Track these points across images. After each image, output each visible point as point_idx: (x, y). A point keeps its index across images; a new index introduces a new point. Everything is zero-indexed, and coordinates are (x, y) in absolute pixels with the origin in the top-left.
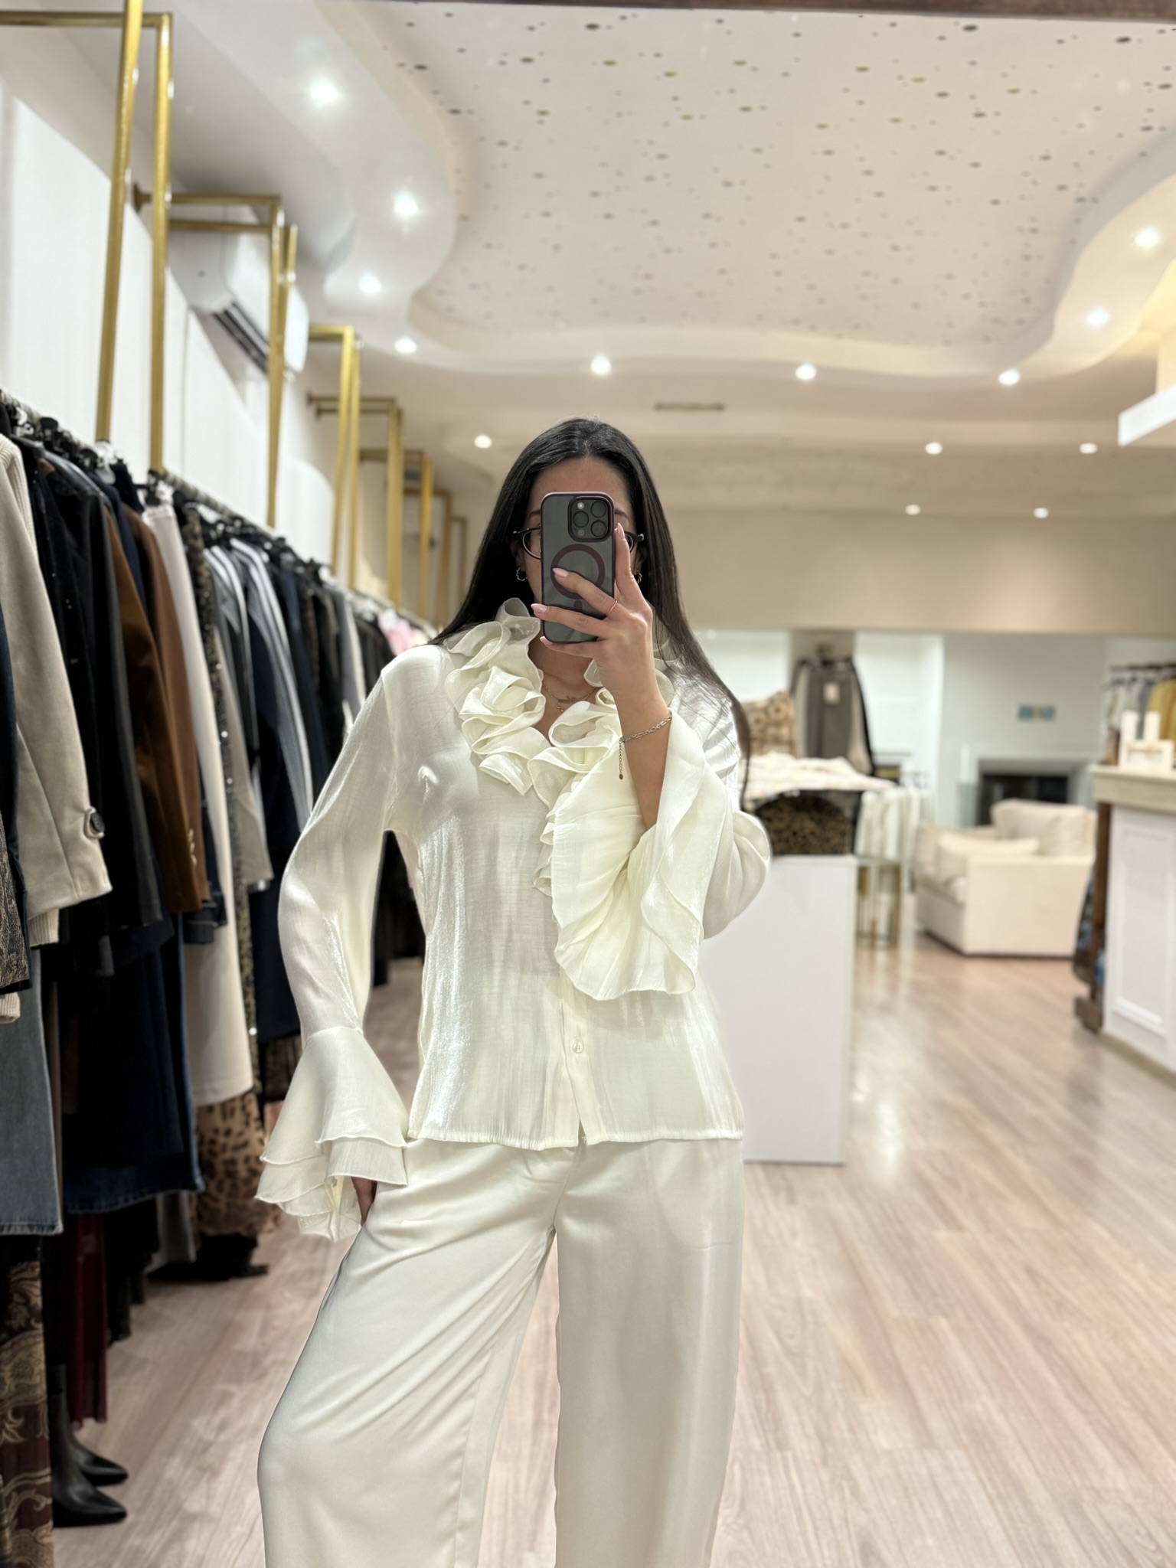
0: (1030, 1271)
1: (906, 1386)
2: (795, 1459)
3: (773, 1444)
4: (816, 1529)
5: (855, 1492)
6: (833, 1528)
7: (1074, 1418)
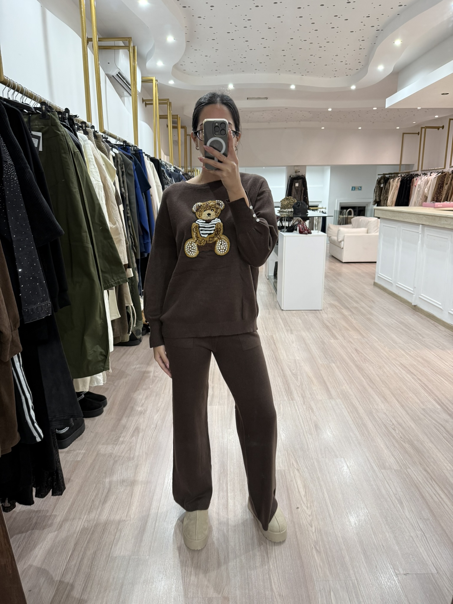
0: (356, 350)
1: (325, 382)
2: (296, 403)
3: (290, 399)
4: (303, 421)
5: (313, 411)
6: (307, 421)
7: (370, 390)
